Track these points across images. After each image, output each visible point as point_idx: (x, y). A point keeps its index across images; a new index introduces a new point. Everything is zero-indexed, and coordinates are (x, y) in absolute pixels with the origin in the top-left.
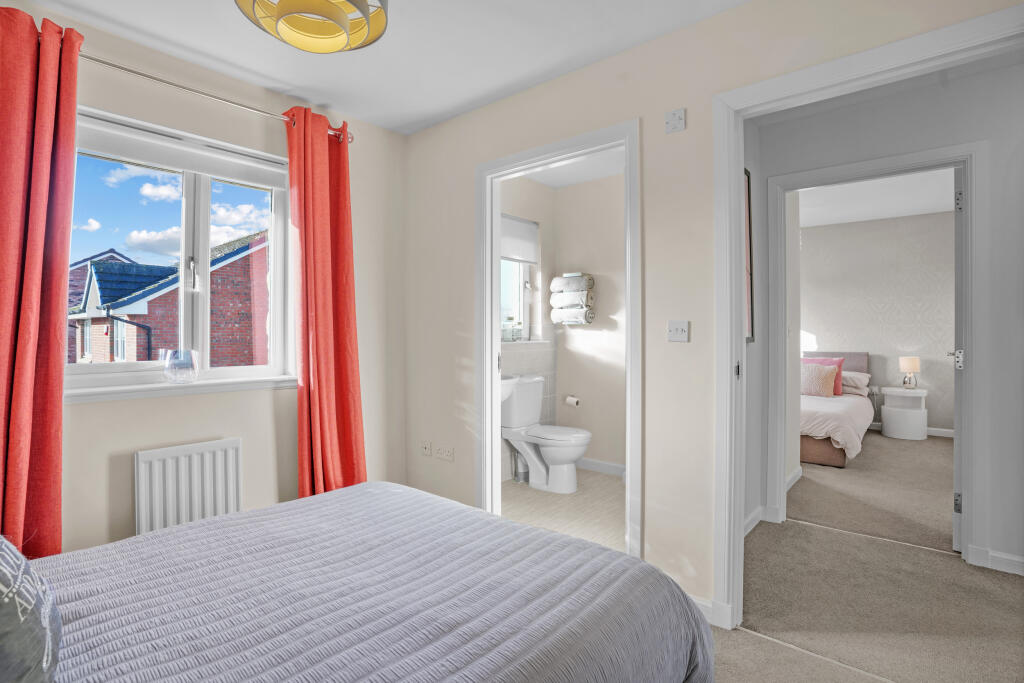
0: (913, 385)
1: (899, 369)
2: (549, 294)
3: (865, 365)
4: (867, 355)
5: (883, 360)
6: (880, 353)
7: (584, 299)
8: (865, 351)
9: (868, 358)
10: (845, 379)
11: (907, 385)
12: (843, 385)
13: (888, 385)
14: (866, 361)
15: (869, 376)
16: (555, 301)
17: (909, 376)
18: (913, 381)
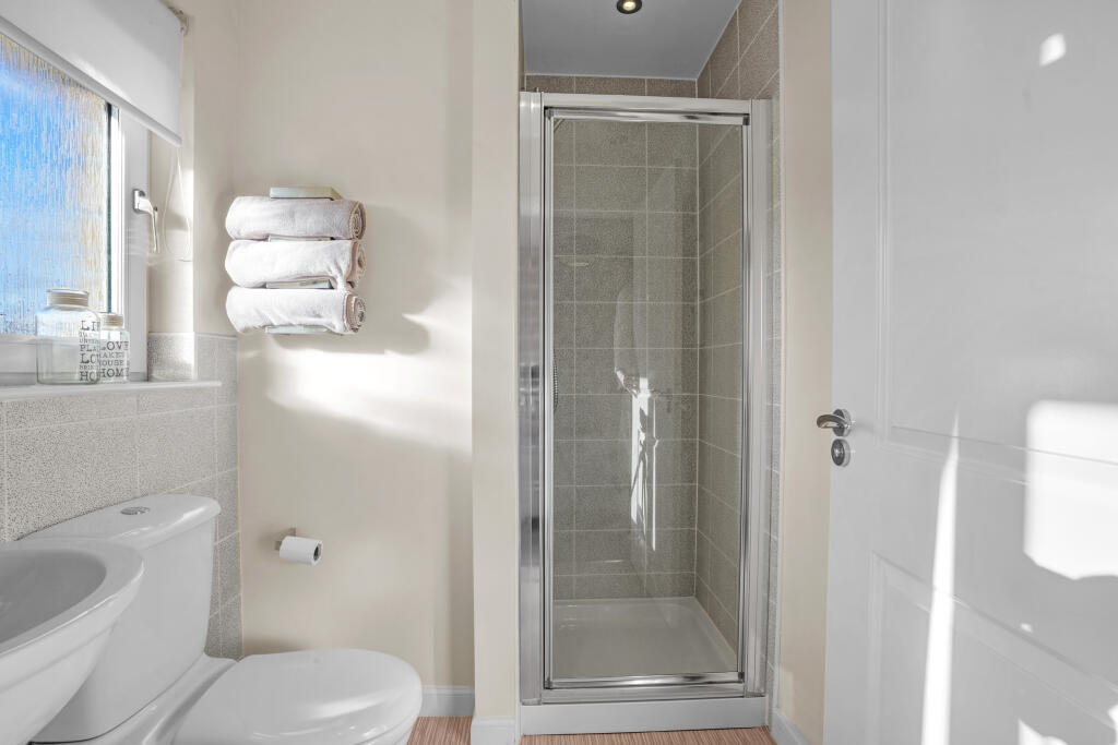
2: (219, 242)
7: (344, 265)
16: (242, 262)
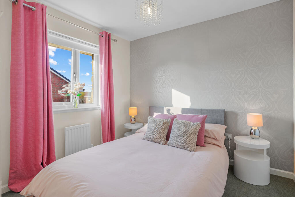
0: (257, 136)
1: (246, 122)
3: (223, 118)
4: (225, 111)
5: (235, 114)
6: (233, 110)
8: (223, 108)
9: (225, 113)
10: (207, 131)
11: (253, 136)
12: (205, 136)
13: (239, 134)
14: (223, 116)
15: (225, 127)
17: (253, 128)
18: (257, 132)
